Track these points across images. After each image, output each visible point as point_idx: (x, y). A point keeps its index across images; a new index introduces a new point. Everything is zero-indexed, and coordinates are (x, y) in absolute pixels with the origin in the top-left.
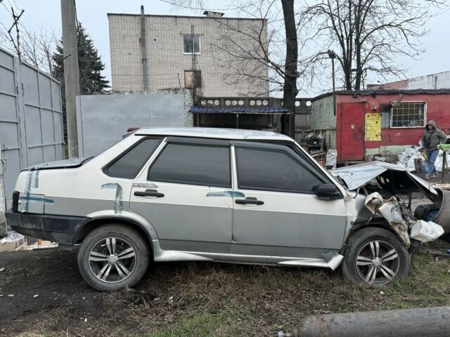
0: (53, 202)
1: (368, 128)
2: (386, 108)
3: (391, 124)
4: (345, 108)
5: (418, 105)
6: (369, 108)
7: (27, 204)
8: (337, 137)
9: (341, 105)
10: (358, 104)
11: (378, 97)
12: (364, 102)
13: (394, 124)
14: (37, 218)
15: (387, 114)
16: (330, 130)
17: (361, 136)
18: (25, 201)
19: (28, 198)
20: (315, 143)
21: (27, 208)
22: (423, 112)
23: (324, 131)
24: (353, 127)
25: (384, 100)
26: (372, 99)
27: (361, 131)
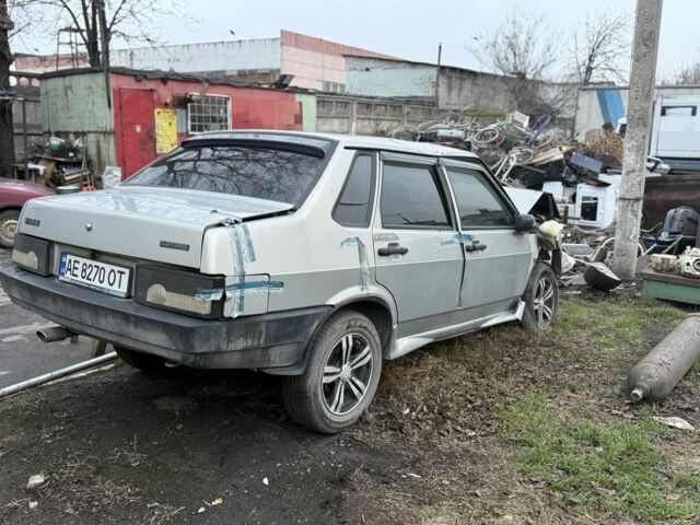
0: (282, 285)
1: (159, 132)
2: (182, 103)
3: (189, 127)
4: (125, 97)
5: (220, 102)
6: (159, 99)
7: (242, 298)
8: (117, 145)
9: (119, 92)
10: (142, 94)
11: (170, 84)
12: (152, 90)
13: (193, 129)
14: (259, 323)
15: (184, 111)
16: (95, 132)
17: (151, 144)
18: (238, 293)
19: (242, 286)
20: (71, 155)
21: (241, 308)
22: (226, 112)
23: (84, 134)
24: (138, 129)
25: (179, 90)
26: (162, 85)
27: (151, 136)
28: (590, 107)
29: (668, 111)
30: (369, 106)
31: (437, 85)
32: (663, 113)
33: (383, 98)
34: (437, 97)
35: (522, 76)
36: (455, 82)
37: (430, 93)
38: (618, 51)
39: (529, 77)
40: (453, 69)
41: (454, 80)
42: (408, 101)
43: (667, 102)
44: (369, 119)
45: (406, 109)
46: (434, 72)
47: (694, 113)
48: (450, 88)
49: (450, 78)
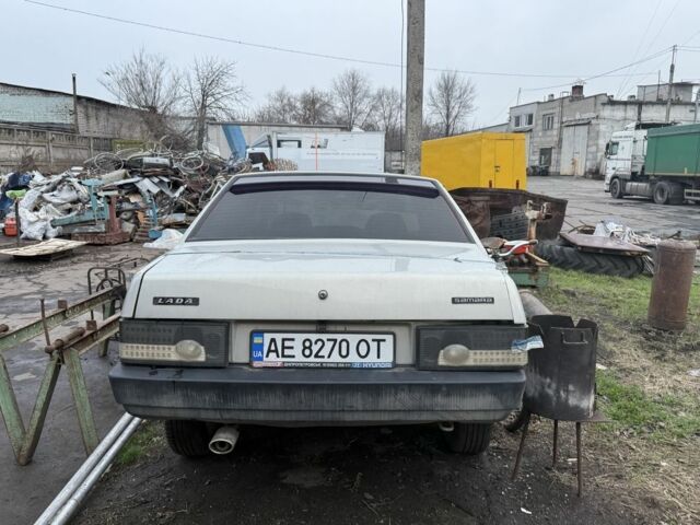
28: (218, 138)
29: (282, 143)
30: (10, 131)
31: (75, 113)
32: (279, 145)
33: (23, 124)
34: (76, 125)
35: (153, 109)
36: (91, 112)
37: (69, 120)
38: (225, 94)
39: (160, 111)
40: (89, 100)
41: (90, 109)
42: (49, 127)
43: (281, 137)
44: (18, 145)
45: (50, 135)
46: (71, 101)
47: (300, 146)
48: (87, 117)
49: (86, 107)
